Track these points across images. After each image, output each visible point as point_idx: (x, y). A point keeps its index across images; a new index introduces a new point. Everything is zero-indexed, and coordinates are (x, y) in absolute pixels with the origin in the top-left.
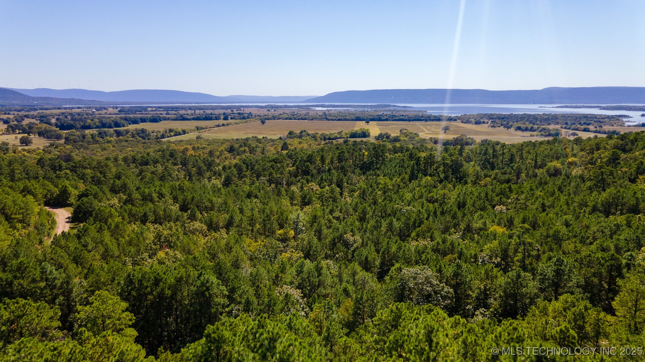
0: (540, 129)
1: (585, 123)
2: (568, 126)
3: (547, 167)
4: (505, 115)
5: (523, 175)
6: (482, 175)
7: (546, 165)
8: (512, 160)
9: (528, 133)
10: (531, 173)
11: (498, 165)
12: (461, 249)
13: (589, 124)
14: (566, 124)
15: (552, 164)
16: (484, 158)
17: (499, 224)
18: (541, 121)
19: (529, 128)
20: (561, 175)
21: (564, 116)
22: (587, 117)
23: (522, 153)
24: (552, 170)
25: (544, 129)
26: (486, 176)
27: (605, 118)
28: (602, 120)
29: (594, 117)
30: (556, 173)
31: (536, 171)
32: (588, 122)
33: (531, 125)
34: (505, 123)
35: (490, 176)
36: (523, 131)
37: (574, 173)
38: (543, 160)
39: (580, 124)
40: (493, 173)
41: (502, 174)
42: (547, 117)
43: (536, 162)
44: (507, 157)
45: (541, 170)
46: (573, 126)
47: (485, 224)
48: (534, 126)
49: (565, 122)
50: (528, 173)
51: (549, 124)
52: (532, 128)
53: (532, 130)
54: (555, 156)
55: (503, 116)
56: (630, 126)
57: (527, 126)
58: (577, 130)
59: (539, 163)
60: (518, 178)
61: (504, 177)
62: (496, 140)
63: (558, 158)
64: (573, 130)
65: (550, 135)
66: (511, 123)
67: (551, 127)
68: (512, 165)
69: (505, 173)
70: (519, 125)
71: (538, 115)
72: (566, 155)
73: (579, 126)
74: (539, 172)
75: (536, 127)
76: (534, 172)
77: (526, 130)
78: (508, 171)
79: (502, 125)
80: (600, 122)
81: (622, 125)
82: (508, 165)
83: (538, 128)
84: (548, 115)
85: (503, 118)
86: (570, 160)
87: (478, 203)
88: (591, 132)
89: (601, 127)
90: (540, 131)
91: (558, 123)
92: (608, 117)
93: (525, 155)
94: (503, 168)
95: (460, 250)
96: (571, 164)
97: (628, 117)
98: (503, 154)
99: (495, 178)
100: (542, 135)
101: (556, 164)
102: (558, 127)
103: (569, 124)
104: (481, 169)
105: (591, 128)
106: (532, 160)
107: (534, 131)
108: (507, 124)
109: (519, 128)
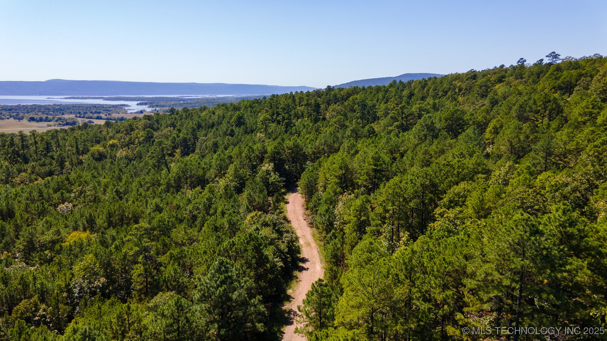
0: (56, 119)
1: (96, 112)
2: (82, 116)
3: (91, 152)
4: (12, 106)
5: (67, 163)
6: (15, 171)
7: (88, 151)
8: (48, 148)
9: (45, 124)
10: (75, 161)
11: (31, 156)
12: (42, 284)
13: (99, 113)
14: (79, 113)
15: (94, 148)
16: (10, 150)
17: (76, 229)
18: (54, 112)
19: (44, 118)
20: (106, 157)
21: (74, 106)
22: (95, 107)
23: (58, 141)
24: (97, 154)
25: (60, 119)
26: (20, 171)
27: (110, 108)
28: (109, 109)
29: (102, 106)
30: (101, 157)
31: (81, 157)
32: (98, 111)
33: (45, 116)
34: (14, 114)
35: (25, 171)
36: (38, 121)
37: (118, 155)
38: (84, 145)
39: (91, 112)
40: (28, 167)
41: (41, 165)
42: (59, 107)
43: (77, 147)
44: (41, 146)
45: (86, 156)
46: (87, 115)
47: (58, 233)
48: (49, 116)
49: (78, 111)
50: (72, 160)
51: (63, 114)
52: (47, 118)
53: (47, 120)
54: (94, 139)
55: (9, 108)
56: (131, 113)
57: (41, 116)
58: (91, 118)
59: (81, 149)
60: (62, 168)
61: (43, 170)
62: (10, 133)
63: (98, 142)
64: (87, 118)
65: (67, 124)
66: (21, 115)
67: (66, 116)
68: (50, 154)
69: (44, 165)
70: (31, 116)
71: (49, 105)
72: (104, 138)
73: (91, 115)
74: (84, 158)
75: (50, 117)
76: (78, 159)
77: (41, 120)
78: (47, 161)
79: (11, 117)
80: (107, 110)
81: (126, 112)
82: (45, 155)
83: (53, 118)
84: (59, 105)
85: (10, 110)
86: (111, 142)
87: (33, 207)
88: (104, 119)
89: (109, 114)
90: (57, 121)
91: (71, 112)
92: (113, 106)
93: (61, 142)
94: (40, 159)
95: (39, 286)
96: (113, 146)
97: (127, 106)
98: (36, 143)
99: (33, 173)
100: (60, 124)
101: (98, 148)
102: (72, 116)
103: (82, 113)
104: (10, 163)
105: (103, 116)
106: (72, 147)
107: (50, 121)
108: (17, 115)
109: (32, 119)
